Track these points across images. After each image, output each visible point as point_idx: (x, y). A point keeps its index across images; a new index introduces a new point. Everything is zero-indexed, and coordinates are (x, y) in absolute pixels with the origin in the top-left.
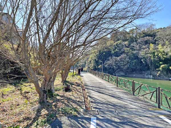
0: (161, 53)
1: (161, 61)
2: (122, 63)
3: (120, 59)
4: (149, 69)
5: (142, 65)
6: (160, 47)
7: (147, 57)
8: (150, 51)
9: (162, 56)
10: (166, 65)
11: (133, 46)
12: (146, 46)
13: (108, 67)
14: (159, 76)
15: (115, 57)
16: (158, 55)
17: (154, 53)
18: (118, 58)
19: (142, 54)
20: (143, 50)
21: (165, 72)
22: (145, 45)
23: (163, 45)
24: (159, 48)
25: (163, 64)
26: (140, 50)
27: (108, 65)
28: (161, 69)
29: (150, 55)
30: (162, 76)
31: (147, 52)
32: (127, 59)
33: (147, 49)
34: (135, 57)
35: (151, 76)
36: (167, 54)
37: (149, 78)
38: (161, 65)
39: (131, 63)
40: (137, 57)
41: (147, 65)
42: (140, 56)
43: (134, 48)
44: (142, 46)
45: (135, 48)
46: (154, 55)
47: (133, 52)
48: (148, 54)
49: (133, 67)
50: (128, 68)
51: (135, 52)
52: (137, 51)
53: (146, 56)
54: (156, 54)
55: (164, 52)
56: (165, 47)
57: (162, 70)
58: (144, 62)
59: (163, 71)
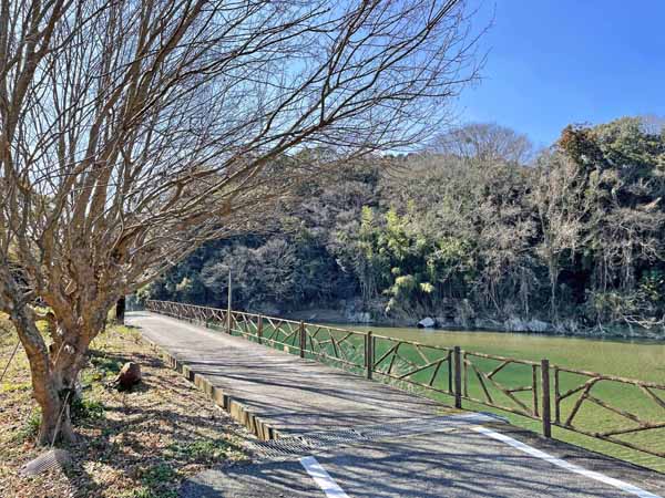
0: (395, 238)
1: (394, 263)
2: (272, 269)
3: (264, 255)
4: (358, 291)
5: (339, 279)
6: (391, 216)
7: (354, 252)
8: (362, 231)
9: (399, 247)
10: (409, 277)
11: (309, 211)
12: (352, 212)
13: (216, 285)
14: (389, 315)
15: (243, 249)
16: (385, 245)
17: (374, 236)
18: (258, 253)
19: (337, 238)
20: (340, 226)
21: (407, 302)
22: (347, 210)
23: (401, 213)
24: (389, 219)
25: (402, 274)
26: (330, 225)
27: (218, 280)
28: (395, 290)
29: (364, 244)
30: (397, 316)
31: (352, 235)
32: (289, 257)
33: (355, 222)
34: (315, 248)
35: (367, 315)
36: (411, 242)
37: (359, 323)
38: (397, 275)
39: (301, 272)
40: (323, 248)
41: (353, 277)
42: (333, 247)
43: (313, 218)
44: (338, 212)
45: (316, 218)
46: (375, 245)
47: (309, 230)
48: (357, 239)
49: (308, 286)
50: (292, 290)
51: (314, 232)
52: (323, 230)
53: (349, 248)
54: (381, 240)
55: (403, 235)
56: (405, 218)
57: (399, 294)
58: (343, 268)
59: (400, 297)
